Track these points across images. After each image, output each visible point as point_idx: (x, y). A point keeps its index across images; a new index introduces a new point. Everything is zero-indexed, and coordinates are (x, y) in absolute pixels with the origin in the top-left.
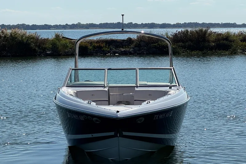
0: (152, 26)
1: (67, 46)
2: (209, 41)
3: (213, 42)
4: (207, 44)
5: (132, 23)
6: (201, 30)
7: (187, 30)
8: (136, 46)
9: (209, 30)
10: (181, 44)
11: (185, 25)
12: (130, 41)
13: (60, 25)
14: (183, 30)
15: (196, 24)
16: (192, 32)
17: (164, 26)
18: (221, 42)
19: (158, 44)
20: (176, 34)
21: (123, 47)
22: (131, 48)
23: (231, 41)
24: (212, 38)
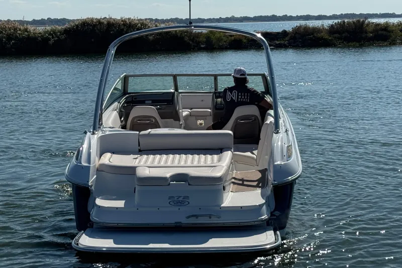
0: (308, 18)
1: (222, 39)
2: (366, 33)
3: (371, 33)
4: (364, 35)
5: (286, 15)
6: (358, 21)
7: (344, 22)
8: (291, 38)
9: (367, 21)
10: (337, 35)
11: (341, 16)
12: (285, 33)
13: (213, 19)
14: (340, 21)
15: (353, 15)
16: (349, 23)
17: (320, 18)
18: (380, 32)
19: (314, 36)
20: (332, 25)
21: (277, 40)
22: (286, 41)
23: (389, 32)
24: (371, 29)
